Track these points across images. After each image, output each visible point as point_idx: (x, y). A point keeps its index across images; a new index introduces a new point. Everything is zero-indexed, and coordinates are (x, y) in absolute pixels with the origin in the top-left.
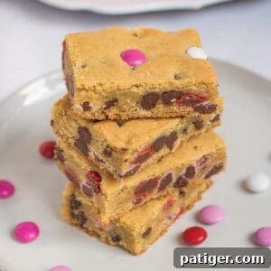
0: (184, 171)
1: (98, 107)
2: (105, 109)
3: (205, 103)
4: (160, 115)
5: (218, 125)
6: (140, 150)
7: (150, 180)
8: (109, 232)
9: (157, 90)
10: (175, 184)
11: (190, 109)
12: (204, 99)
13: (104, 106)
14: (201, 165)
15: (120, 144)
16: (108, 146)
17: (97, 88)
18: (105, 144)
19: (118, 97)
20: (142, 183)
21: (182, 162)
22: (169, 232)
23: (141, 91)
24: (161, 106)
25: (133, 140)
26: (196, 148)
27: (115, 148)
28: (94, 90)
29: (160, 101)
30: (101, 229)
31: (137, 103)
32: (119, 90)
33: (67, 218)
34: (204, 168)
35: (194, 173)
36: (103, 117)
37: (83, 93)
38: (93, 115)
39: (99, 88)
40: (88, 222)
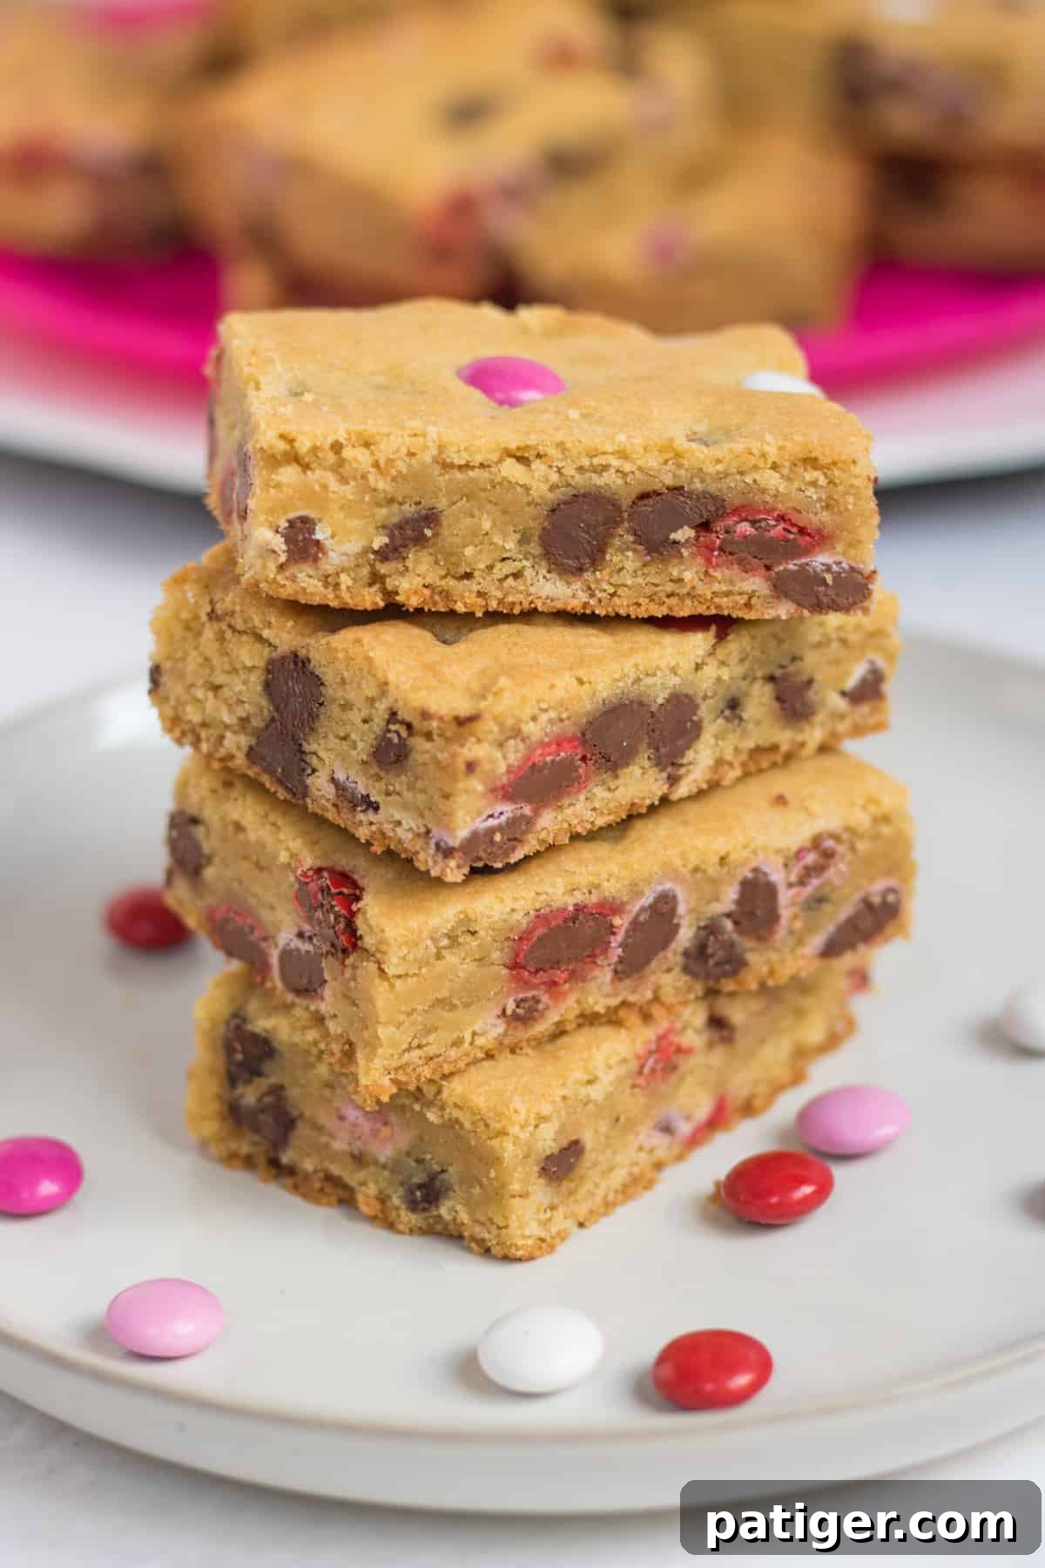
0: (729, 897)
1: (353, 546)
2: (384, 555)
3: (819, 560)
4: (622, 606)
5: (880, 727)
6: (533, 730)
7: (579, 908)
8: (394, 1167)
9: (610, 480)
10: (686, 954)
11: (755, 584)
12: (814, 538)
13: (380, 541)
14: (802, 882)
15: (447, 701)
16: (393, 715)
17: (347, 453)
18: (382, 707)
19: (442, 503)
20: (541, 918)
21: (720, 845)
22: (659, 1188)
23: (539, 481)
24: (630, 560)
25: (504, 681)
26: (781, 800)
27: (425, 715)
28: (339, 467)
29: (623, 536)
30: (359, 1160)
31: (524, 540)
32: (447, 466)
33: (211, 1128)
34: (819, 900)
35: (773, 917)
36: (371, 599)
37: (288, 475)
38: (330, 581)
39: (358, 457)
40: (302, 1130)
